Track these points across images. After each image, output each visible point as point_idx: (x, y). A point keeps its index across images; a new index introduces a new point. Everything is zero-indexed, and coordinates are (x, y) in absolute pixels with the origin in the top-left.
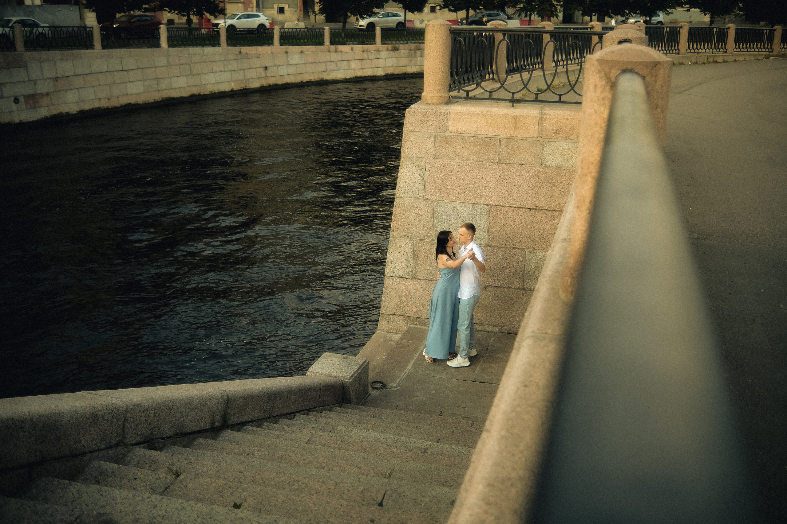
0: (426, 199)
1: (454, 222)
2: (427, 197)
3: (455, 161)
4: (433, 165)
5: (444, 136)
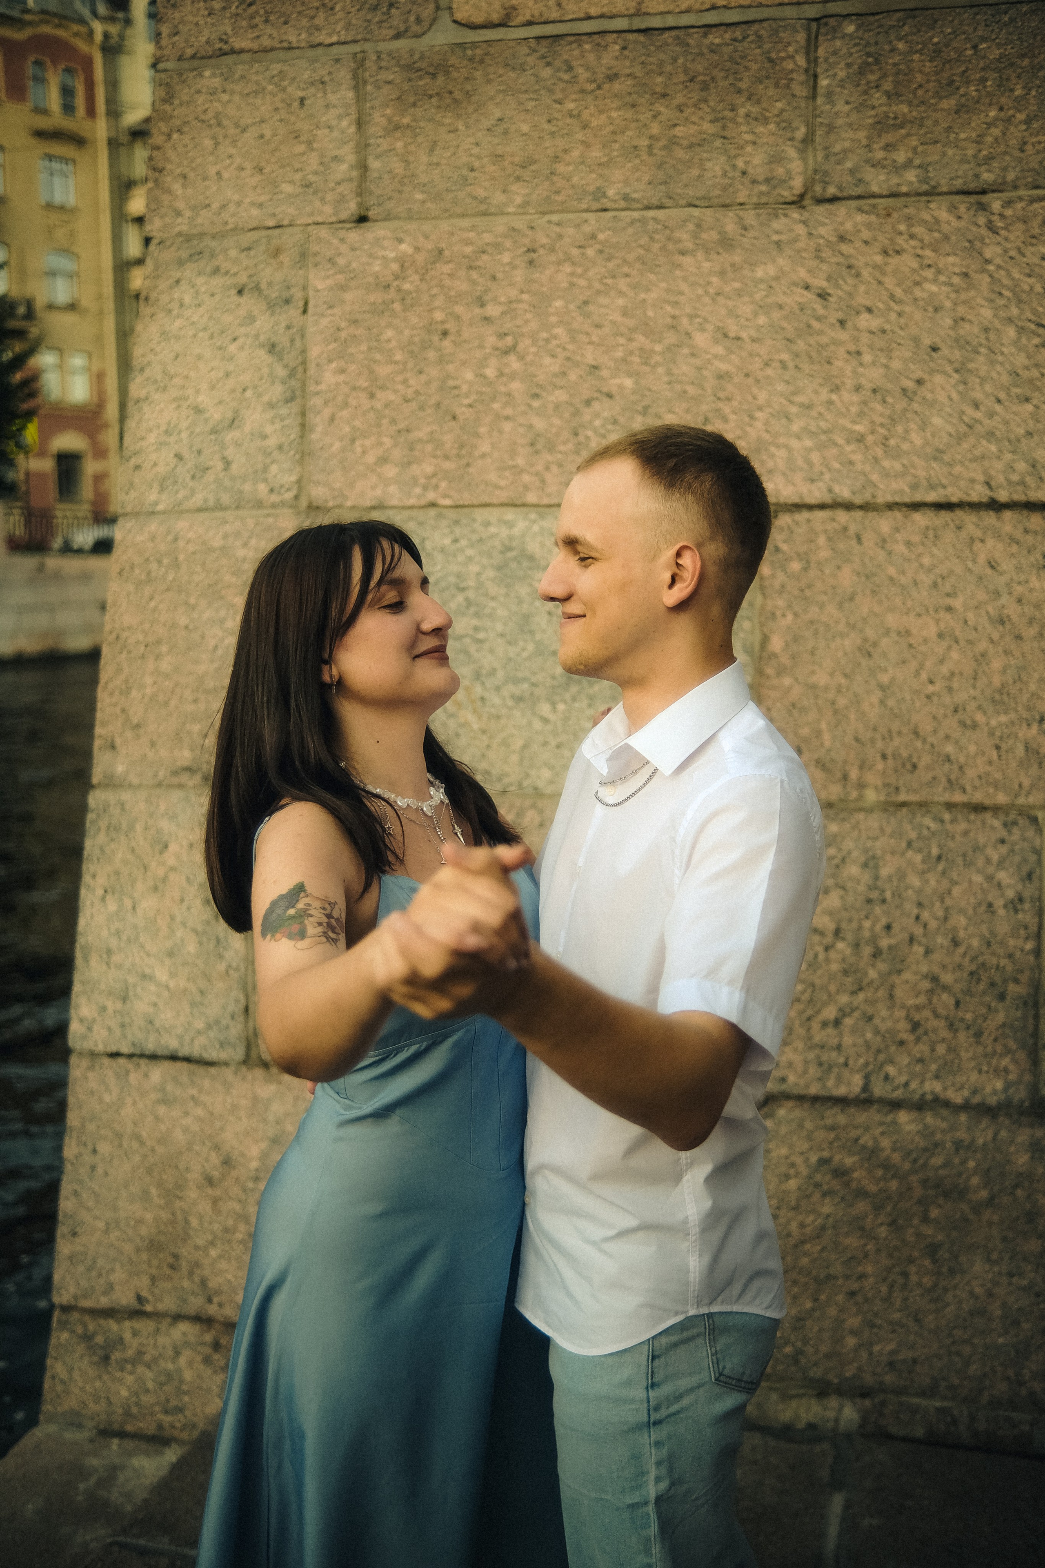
0: (314, 508)
2: (320, 493)
4: (354, 265)
5: (422, 57)
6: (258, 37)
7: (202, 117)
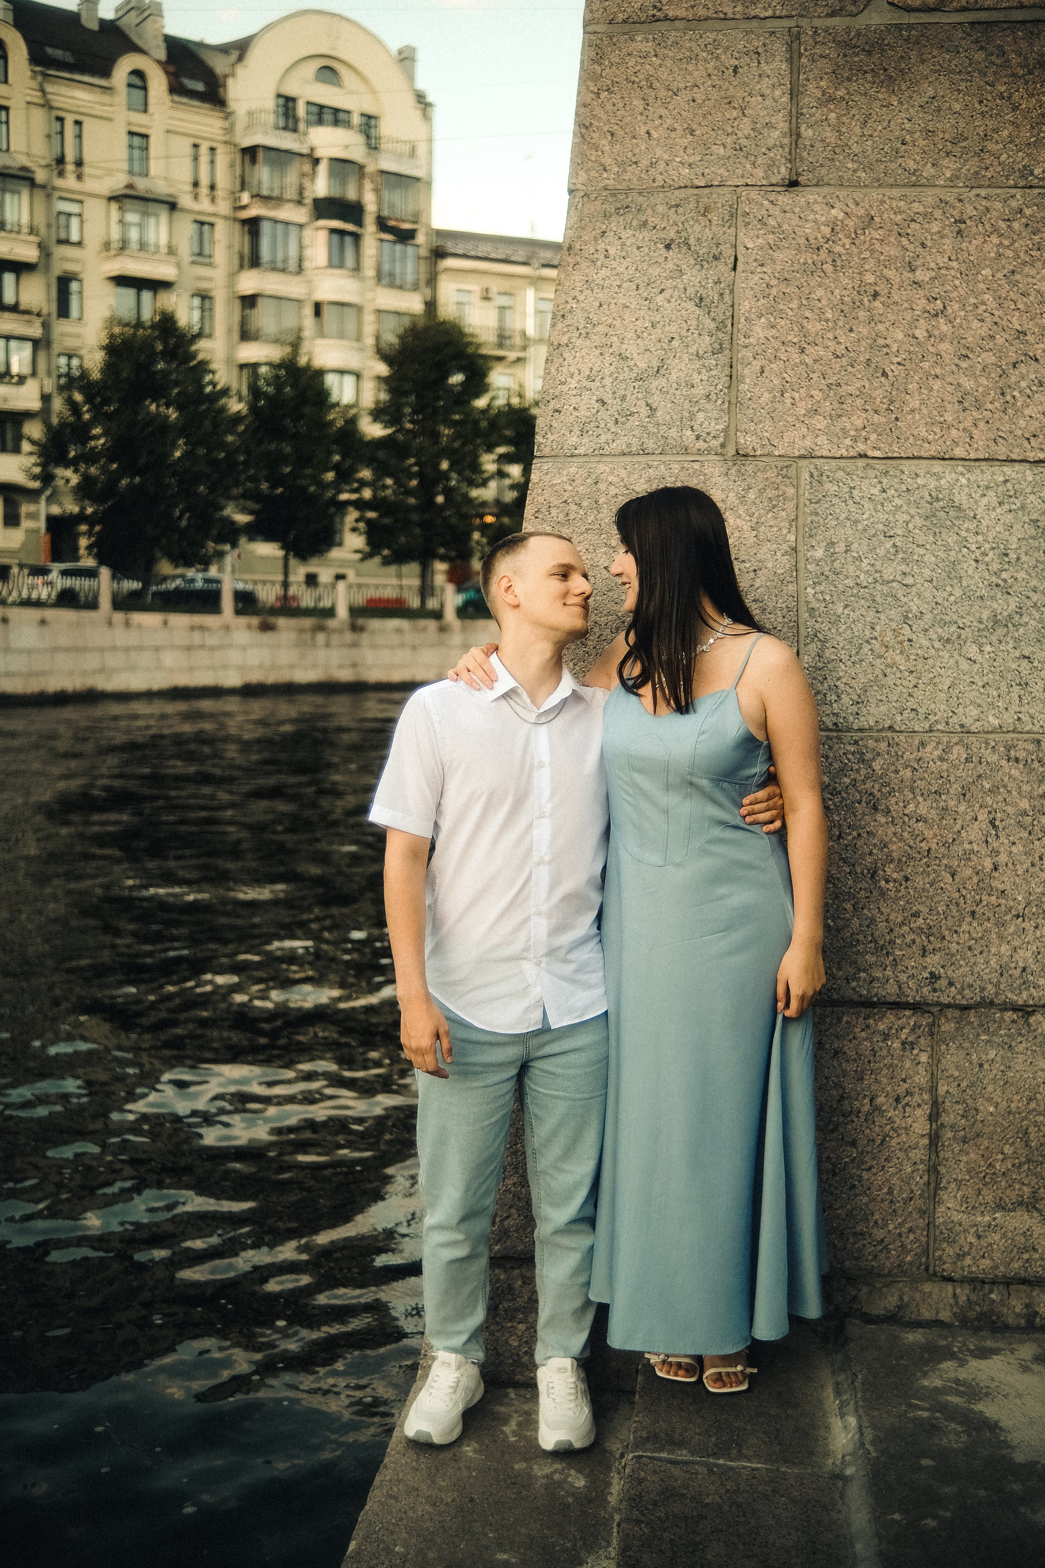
0: (741, 456)
1: (940, 596)
2: (747, 441)
3: (930, 196)
4: (785, 227)
5: (859, 34)
6: (693, 7)
7: (633, 78)
